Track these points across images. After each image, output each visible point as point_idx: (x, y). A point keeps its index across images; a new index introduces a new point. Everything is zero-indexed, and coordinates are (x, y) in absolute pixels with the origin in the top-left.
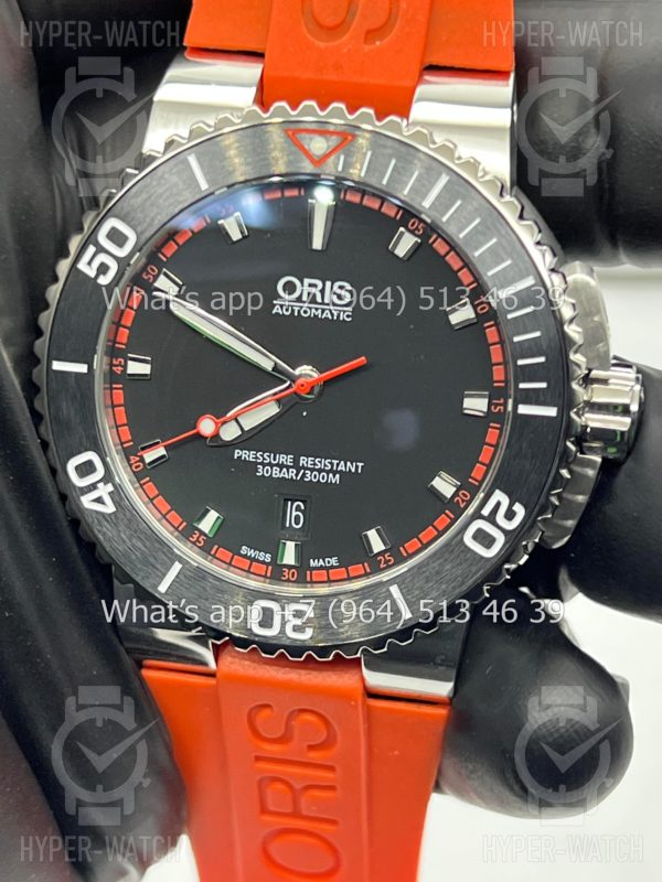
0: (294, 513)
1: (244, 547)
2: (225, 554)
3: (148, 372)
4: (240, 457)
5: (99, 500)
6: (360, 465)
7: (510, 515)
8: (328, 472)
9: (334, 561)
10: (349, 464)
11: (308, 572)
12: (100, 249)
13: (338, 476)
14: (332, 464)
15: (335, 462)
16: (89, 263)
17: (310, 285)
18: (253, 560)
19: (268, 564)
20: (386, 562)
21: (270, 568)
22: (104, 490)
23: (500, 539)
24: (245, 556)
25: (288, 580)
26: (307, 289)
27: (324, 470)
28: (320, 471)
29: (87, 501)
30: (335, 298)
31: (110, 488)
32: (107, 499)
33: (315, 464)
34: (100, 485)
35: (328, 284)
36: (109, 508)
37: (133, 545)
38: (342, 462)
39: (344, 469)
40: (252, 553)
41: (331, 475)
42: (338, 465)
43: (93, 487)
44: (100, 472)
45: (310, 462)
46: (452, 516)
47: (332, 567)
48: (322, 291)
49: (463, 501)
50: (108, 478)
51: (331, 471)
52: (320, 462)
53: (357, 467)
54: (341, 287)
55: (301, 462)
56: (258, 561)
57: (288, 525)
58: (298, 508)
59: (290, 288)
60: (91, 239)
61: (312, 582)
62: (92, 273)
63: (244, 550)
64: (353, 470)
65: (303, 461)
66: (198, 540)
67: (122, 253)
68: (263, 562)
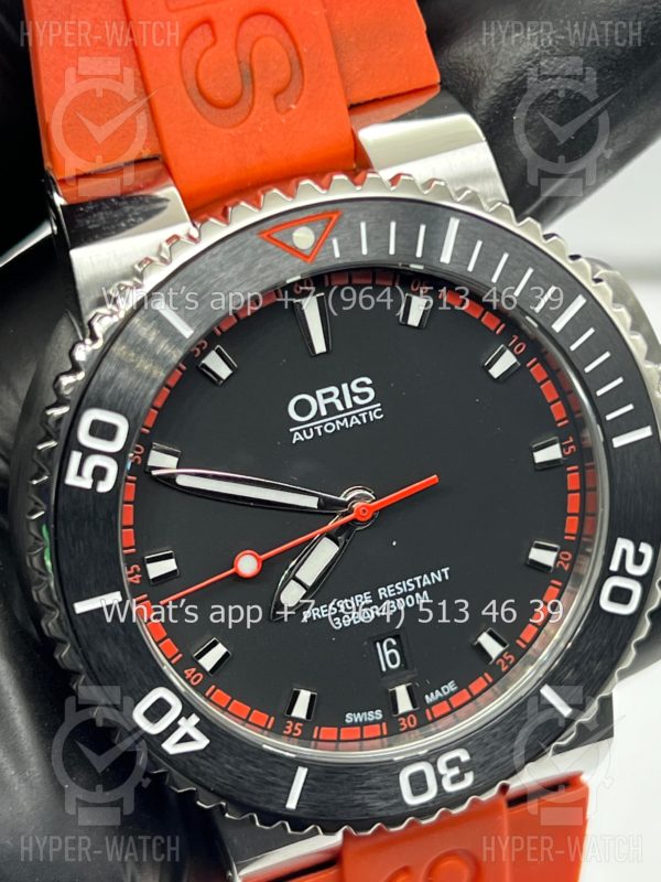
0: (387, 653)
1: (348, 716)
2: (328, 732)
3: (175, 567)
4: (310, 619)
5: (187, 738)
6: (445, 570)
7: (639, 559)
8: (413, 593)
9: (451, 687)
10: (433, 574)
11: (428, 711)
12: (87, 452)
13: (425, 593)
14: (415, 583)
15: (417, 579)
16: (80, 473)
17: (326, 396)
18: (362, 724)
19: (380, 722)
20: (507, 662)
21: (384, 724)
22: (189, 725)
23: (636, 589)
24: (353, 724)
25: (409, 729)
26: (323, 402)
27: (408, 593)
28: (404, 596)
29: (171, 746)
30: (356, 399)
31: (194, 719)
32: (195, 734)
33: (396, 591)
34: (182, 722)
35: (345, 386)
36: (201, 742)
37: (244, 772)
38: (425, 576)
39: (429, 583)
40: (359, 717)
41: (417, 595)
42: (421, 581)
43: (174, 726)
44: (177, 707)
45: (390, 591)
46: (560, 584)
47: (452, 694)
48: (341, 397)
49: (566, 562)
50: (188, 709)
51: (416, 590)
52: (402, 586)
53: (443, 575)
54: (361, 385)
55: (381, 594)
56: (368, 723)
57: (384, 669)
58: (390, 646)
59: (303, 408)
60: (71, 443)
61: (434, 720)
62: (86, 483)
63: (349, 718)
64: (440, 579)
65: (382, 592)
66: (294, 731)
67: (117, 445)
68: (375, 722)
